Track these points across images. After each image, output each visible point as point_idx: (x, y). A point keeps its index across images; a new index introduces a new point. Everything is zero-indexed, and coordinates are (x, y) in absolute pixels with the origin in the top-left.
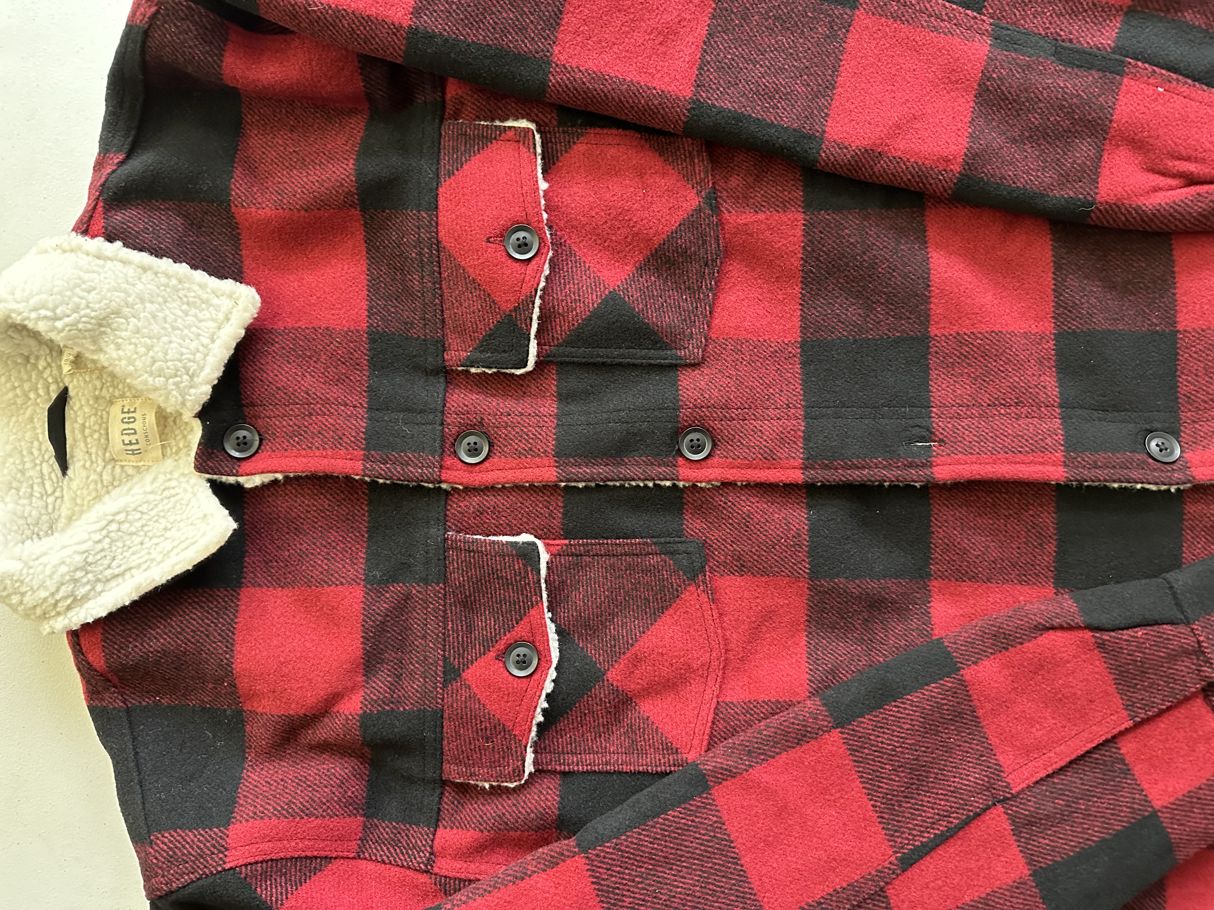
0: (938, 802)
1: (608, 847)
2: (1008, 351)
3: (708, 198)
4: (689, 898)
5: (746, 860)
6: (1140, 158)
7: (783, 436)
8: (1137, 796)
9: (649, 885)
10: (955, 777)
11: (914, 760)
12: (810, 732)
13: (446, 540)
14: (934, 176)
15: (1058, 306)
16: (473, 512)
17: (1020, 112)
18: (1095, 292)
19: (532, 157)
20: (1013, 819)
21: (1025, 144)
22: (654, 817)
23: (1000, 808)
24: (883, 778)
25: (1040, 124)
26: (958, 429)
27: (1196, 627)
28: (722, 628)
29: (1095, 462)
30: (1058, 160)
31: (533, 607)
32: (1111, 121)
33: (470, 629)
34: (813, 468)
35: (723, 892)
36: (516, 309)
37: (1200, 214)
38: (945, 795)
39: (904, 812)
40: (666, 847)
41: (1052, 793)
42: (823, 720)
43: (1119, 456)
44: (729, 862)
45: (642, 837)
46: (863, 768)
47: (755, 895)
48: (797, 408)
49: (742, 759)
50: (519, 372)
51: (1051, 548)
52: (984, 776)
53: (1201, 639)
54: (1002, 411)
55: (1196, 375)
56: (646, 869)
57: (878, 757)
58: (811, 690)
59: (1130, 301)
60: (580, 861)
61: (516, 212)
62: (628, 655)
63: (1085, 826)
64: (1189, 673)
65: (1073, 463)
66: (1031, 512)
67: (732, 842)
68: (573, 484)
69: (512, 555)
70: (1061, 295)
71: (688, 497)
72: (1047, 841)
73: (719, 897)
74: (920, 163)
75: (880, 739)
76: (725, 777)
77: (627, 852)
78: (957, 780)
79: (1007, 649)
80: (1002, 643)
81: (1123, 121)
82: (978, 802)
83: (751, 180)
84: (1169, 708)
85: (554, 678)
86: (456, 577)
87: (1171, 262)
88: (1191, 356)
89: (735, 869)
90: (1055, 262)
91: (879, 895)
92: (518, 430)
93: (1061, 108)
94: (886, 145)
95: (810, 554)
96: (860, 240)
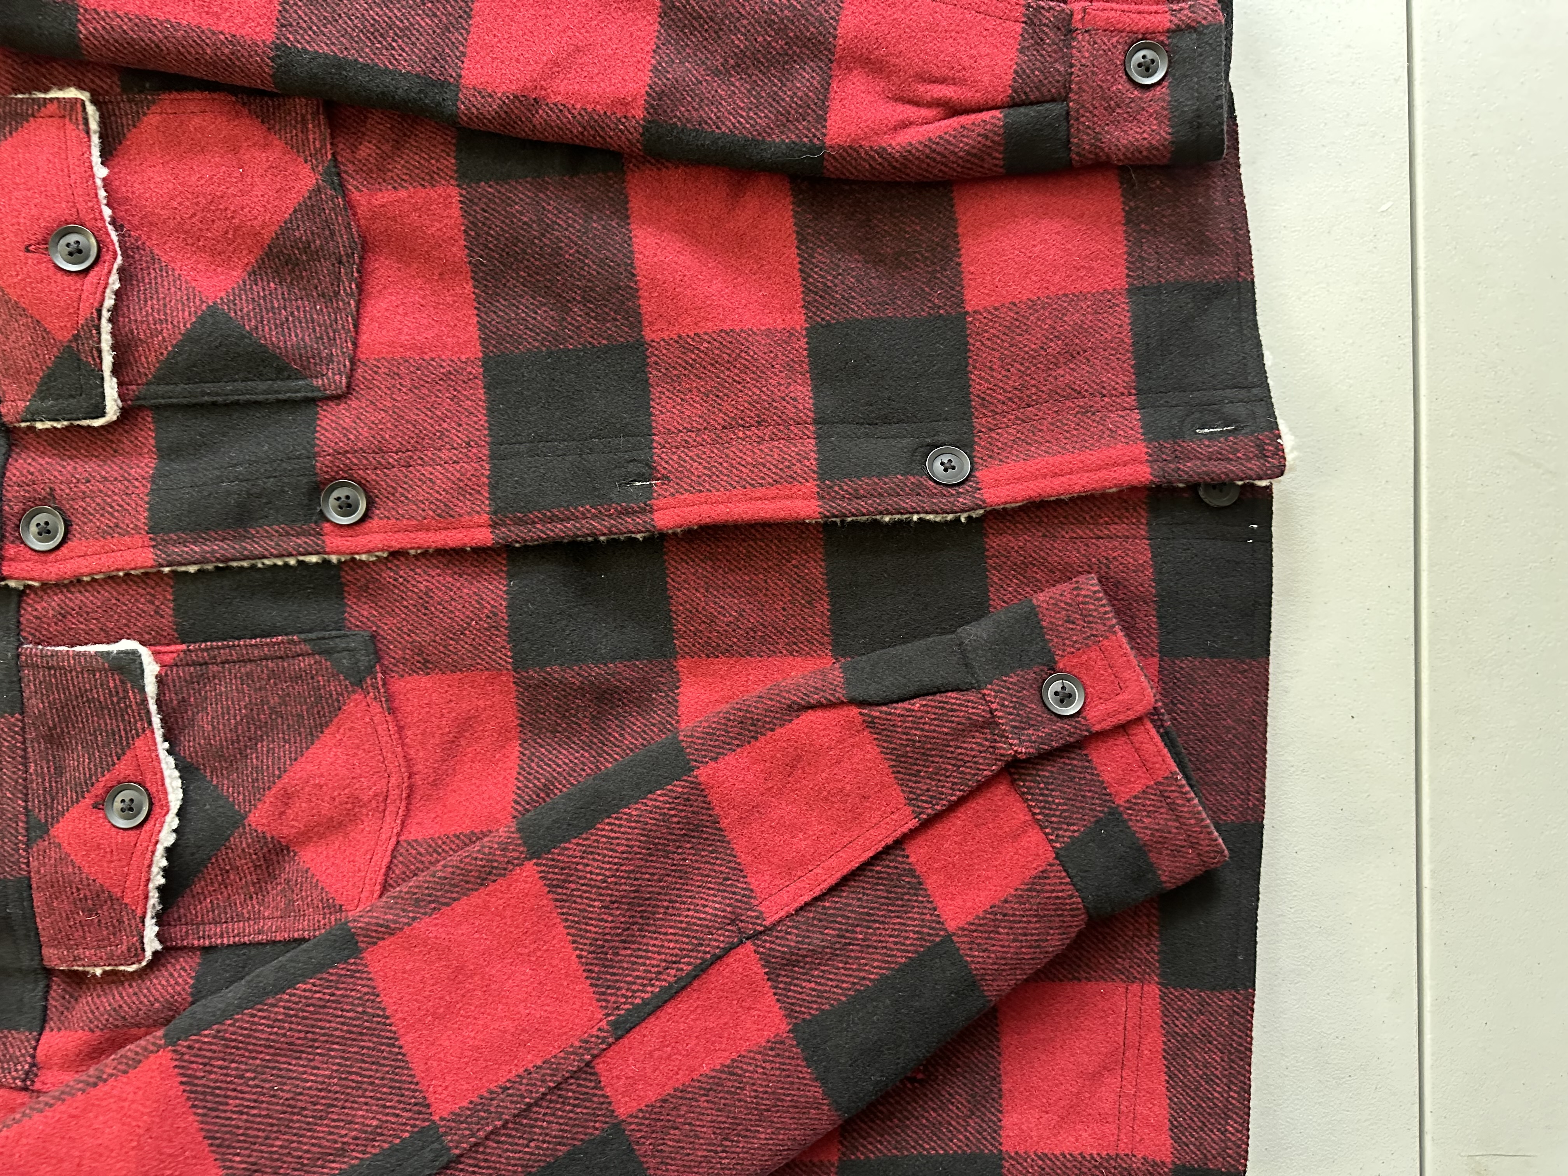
0: (666, 944)
1: (206, 1036)
2: (743, 354)
3: (327, 173)
4: (323, 1094)
5: (407, 1041)
6: (882, 84)
7: (461, 484)
8: (928, 917)
9: (264, 1081)
10: (689, 910)
11: (634, 891)
12: (496, 868)
13: (18, 656)
14: (612, 126)
15: (807, 291)
16: (54, 616)
17: (721, 33)
18: (852, 269)
19: (83, 135)
20: (766, 960)
21: (731, 76)
22: (276, 994)
23: (749, 946)
24: (591, 919)
25: (746, 47)
26: (685, 461)
27: (987, 692)
28: (403, 745)
29: (856, 490)
30: (776, 93)
31: (138, 736)
32: (835, 37)
33: (60, 771)
34: (505, 525)
35: (372, 1084)
36: (76, 337)
37: (968, 153)
38: (674, 934)
39: (620, 961)
40: (290, 1029)
41: (820, 920)
42: (514, 850)
43: (887, 480)
44: (383, 1044)
45: (256, 1019)
46: (569, 908)
47: (417, 1084)
48: (479, 446)
49: (404, 911)
50: (97, 423)
51: (824, 606)
52: (729, 905)
53: (994, 706)
54: (741, 434)
55: (991, 369)
56: (262, 1060)
57: (585, 892)
58: (516, 814)
59: (904, 278)
60: (166, 1057)
61: (62, 210)
62: (274, 791)
63: (862, 961)
64: (981, 752)
65: (828, 493)
66: (794, 562)
67: (387, 1018)
68: (183, 569)
69: (105, 669)
70: (810, 276)
71: (348, 576)
72: (813, 985)
73: (366, 1090)
74: (589, 110)
75: (588, 869)
76: (380, 935)
77: (235, 1040)
78: (691, 913)
79: (756, 738)
80: (750, 731)
81: (850, 36)
82: (720, 940)
83: (387, 148)
84: (962, 801)
85: (175, 827)
86: (35, 704)
87: (952, 221)
88: (983, 344)
89: (390, 1052)
90: (797, 233)
91: (586, 1072)
92: (98, 500)
93: (770, 23)
94: (542, 88)
95: (511, 639)
96: (535, 218)
